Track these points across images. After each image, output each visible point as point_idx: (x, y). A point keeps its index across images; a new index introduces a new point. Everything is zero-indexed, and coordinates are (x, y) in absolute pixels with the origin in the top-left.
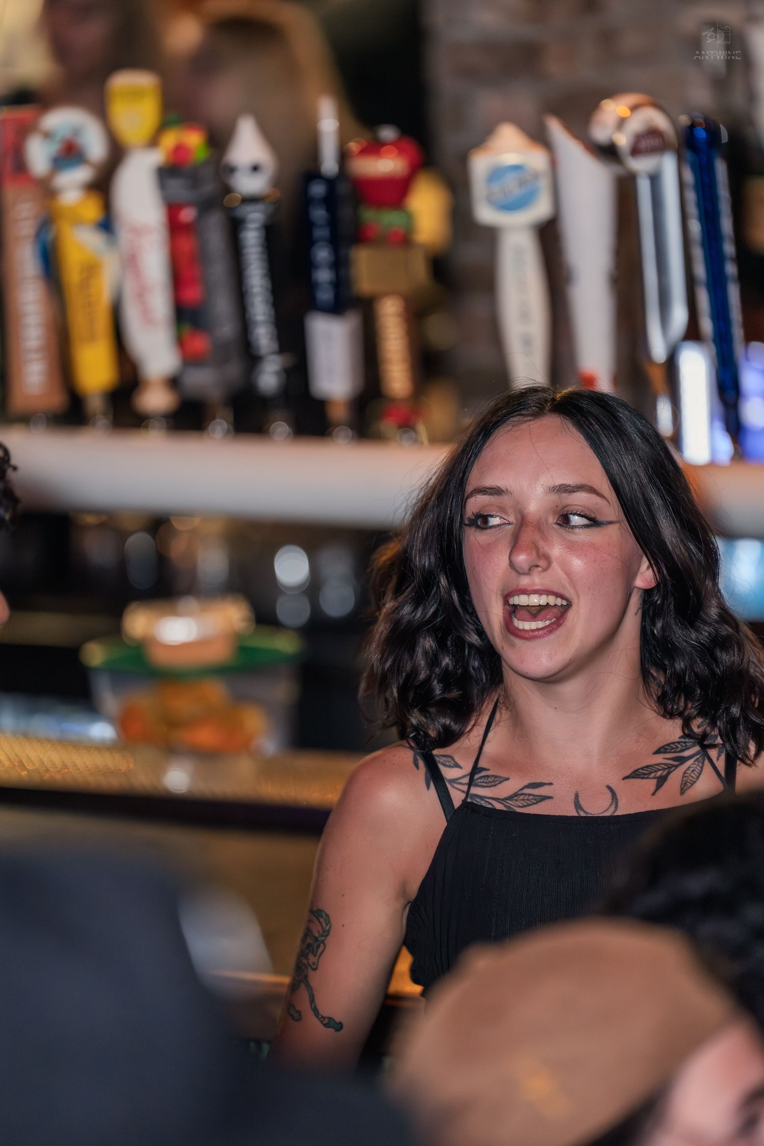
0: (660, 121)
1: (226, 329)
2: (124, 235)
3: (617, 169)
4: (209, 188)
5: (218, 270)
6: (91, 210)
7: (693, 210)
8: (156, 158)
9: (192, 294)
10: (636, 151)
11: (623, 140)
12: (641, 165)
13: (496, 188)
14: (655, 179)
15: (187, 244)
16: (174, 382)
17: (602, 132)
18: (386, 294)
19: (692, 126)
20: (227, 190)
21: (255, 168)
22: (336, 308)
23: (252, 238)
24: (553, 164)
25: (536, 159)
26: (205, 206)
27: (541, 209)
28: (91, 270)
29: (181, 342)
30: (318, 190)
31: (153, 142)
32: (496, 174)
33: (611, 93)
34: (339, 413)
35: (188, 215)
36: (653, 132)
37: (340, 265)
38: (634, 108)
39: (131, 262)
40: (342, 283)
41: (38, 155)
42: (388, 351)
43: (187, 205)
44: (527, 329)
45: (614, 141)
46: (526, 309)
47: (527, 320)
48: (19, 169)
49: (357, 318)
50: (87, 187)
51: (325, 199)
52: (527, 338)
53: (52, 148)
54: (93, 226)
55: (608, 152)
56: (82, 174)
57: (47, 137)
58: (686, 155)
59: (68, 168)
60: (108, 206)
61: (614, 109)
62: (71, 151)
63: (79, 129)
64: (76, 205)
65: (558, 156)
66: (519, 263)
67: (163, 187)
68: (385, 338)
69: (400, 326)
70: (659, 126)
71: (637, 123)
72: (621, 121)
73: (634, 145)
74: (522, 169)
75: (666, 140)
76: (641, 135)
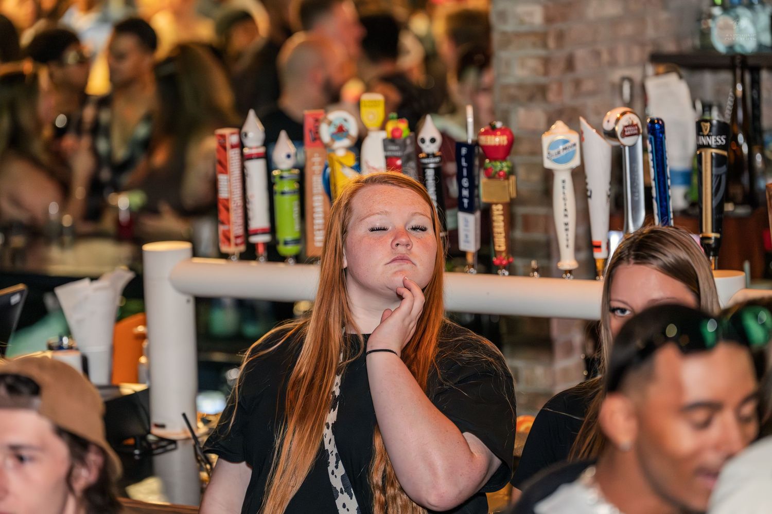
0: (636, 120)
4: (411, 150)
6: (351, 160)
7: (651, 164)
8: (383, 135)
10: (624, 134)
11: (619, 129)
12: (627, 141)
13: (553, 152)
14: (632, 148)
17: (608, 126)
18: (496, 204)
19: (652, 123)
20: (419, 150)
21: (433, 140)
22: (470, 210)
23: (430, 174)
24: (582, 139)
25: (574, 137)
26: (408, 159)
27: (576, 162)
30: (464, 151)
31: (383, 128)
32: (553, 145)
34: (470, 259)
35: (399, 162)
36: (632, 125)
37: (473, 187)
38: (623, 114)
40: (473, 196)
41: (326, 133)
42: (496, 230)
43: (398, 158)
44: (566, 220)
45: (614, 129)
46: (566, 210)
47: (566, 216)
48: (317, 138)
49: (478, 214)
50: (349, 149)
51: (466, 156)
52: (566, 224)
53: (333, 129)
54: (352, 168)
55: (611, 135)
56: (346, 142)
57: (330, 123)
58: (650, 136)
59: (340, 138)
60: (358, 159)
61: (613, 115)
62: (341, 131)
63: (345, 120)
64: (343, 157)
65: (585, 135)
66: (564, 187)
67: (385, 149)
68: (495, 224)
69: (501, 218)
70: (635, 122)
71: (624, 121)
72: (618, 120)
73: (624, 132)
74: (566, 141)
75: (638, 129)
76: (626, 126)
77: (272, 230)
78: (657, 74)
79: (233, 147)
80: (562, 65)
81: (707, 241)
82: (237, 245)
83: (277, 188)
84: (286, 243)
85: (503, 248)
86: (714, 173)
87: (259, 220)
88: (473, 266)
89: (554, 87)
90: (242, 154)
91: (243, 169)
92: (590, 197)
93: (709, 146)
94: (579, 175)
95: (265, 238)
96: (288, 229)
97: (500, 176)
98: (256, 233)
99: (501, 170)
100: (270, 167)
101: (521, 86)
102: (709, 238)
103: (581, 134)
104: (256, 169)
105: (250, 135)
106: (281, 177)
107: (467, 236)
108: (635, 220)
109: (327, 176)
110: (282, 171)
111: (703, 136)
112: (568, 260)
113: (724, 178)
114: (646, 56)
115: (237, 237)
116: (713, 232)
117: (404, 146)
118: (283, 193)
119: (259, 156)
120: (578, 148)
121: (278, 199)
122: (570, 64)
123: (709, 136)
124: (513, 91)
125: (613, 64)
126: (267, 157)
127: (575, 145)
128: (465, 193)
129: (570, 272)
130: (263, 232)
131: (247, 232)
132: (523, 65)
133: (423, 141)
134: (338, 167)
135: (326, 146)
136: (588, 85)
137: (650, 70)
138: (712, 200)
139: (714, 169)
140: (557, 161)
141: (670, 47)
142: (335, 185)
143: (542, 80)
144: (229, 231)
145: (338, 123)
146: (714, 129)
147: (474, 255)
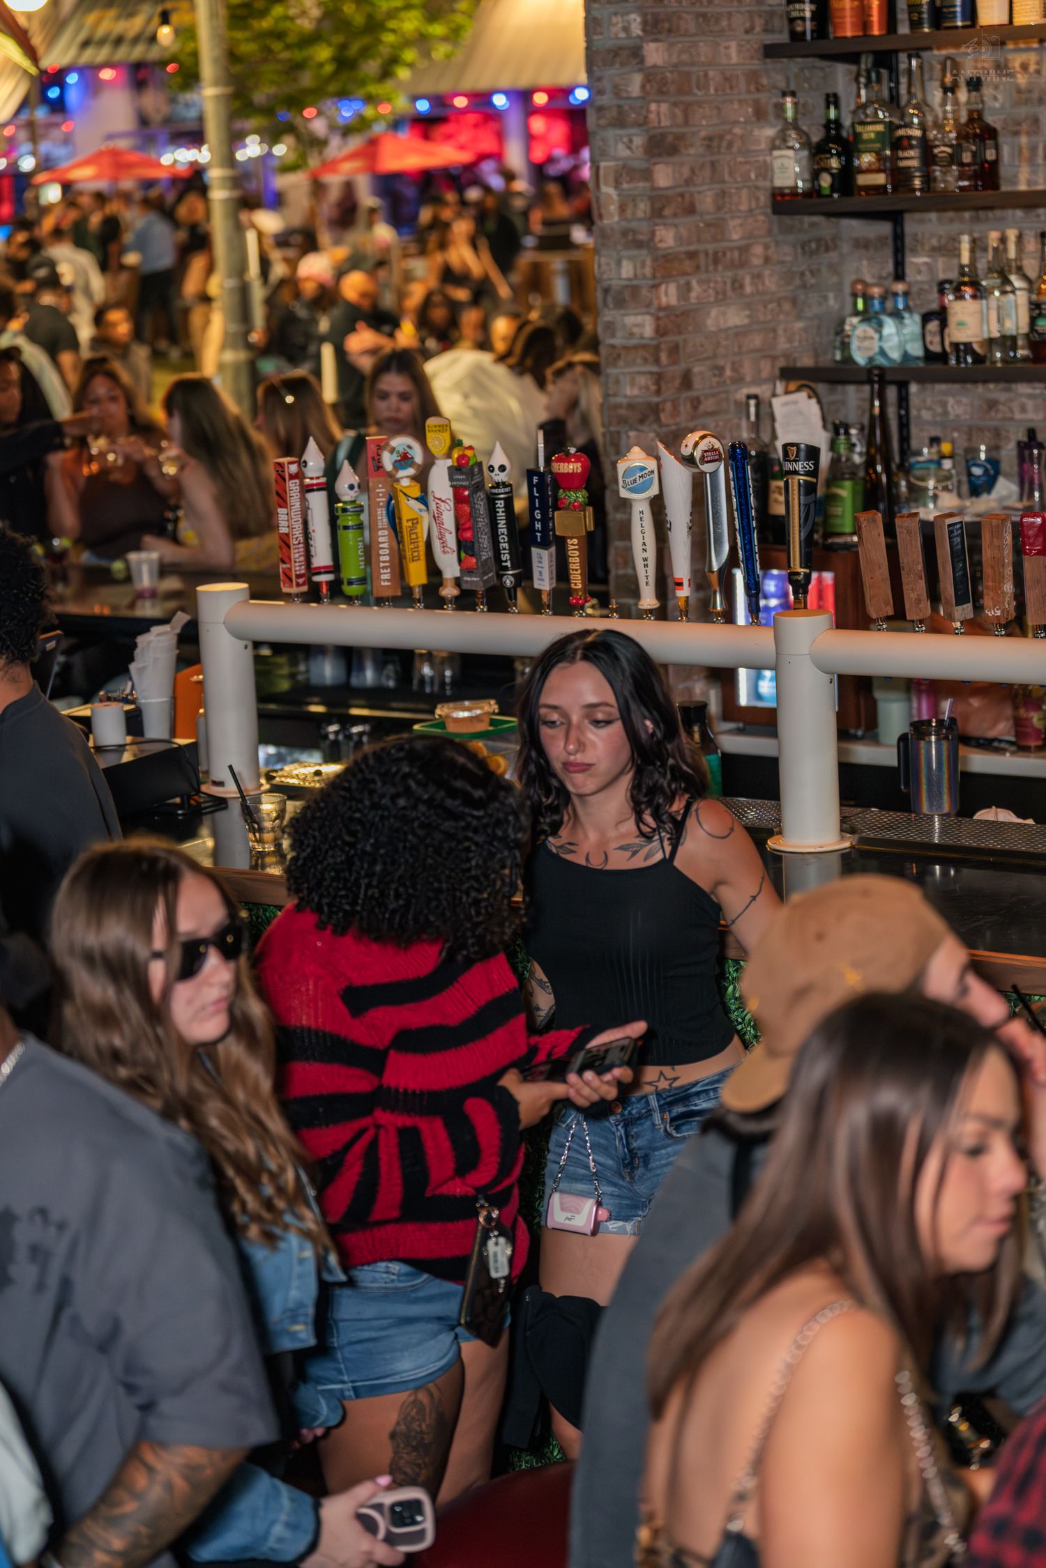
0: (717, 445)
1: (487, 554)
2: (433, 505)
3: (696, 470)
4: (477, 479)
5: (483, 522)
6: (416, 491)
7: (733, 492)
8: (449, 462)
9: (468, 534)
10: (703, 460)
11: (697, 454)
12: (708, 468)
13: (630, 480)
14: (714, 474)
15: (467, 509)
16: (458, 582)
17: (686, 451)
18: (572, 537)
19: (733, 446)
20: (486, 479)
21: (502, 468)
22: (544, 545)
23: (500, 505)
24: (659, 467)
25: (651, 464)
26: (476, 489)
27: (654, 491)
28: (415, 521)
29: (460, 561)
30: (535, 479)
31: (449, 456)
32: (630, 472)
33: (692, 431)
34: (546, 599)
35: (465, 493)
36: (713, 450)
37: (545, 520)
38: (703, 437)
39: (436, 518)
40: (547, 530)
41: (388, 460)
42: (572, 566)
43: (465, 488)
44: (645, 555)
45: (692, 455)
46: (644, 544)
47: (645, 550)
48: (379, 467)
49: (553, 549)
50: (414, 478)
51: (537, 485)
52: (645, 560)
53: (395, 457)
54: (417, 499)
55: (689, 461)
56: (411, 471)
57: (392, 450)
58: (730, 462)
59: (404, 468)
60: (424, 489)
61: (692, 438)
62: (405, 459)
63: (410, 447)
64: (407, 487)
65: (662, 462)
66: (641, 519)
67: (451, 479)
68: (571, 560)
69: (577, 553)
70: (716, 447)
71: (703, 445)
72: (696, 444)
73: (703, 458)
74: (643, 468)
75: (720, 454)
76: (706, 451)
77: (336, 567)
78: (787, 392)
79: (292, 477)
80: (677, 382)
81: (796, 577)
82: (298, 585)
83: (340, 522)
84: (350, 583)
85: (580, 586)
86: (802, 502)
87: (322, 557)
88: (548, 607)
89: (668, 406)
90: (302, 484)
91: (303, 500)
92: (670, 529)
93: (796, 473)
94: (658, 506)
95: (329, 577)
96: (352, 569)
97: (574, 506)
98: (319, 571)
99: (575, 501)
100: (333, 498)
101: (631, 406)
102: (798, 574)
103: (658, 458)
104: (318, 501)
105: (310, 464)
106: (344, 510)
107: (540, 573)
108: (718, 553)
109: (391, 508)
110: (345, 503)
111: (790, 461)
112: (648, 600)
113: (812, 506)
114: (777, 372)
115: (298, 576)
116: (801, 567)
117: (471, 474)
118: (346, 528)
119: (320, 488)
120: (656, 475)
121: (341, 532)
122: (687, 381)
123: (795, 461)
124: (622, 412)
125: (739, 380)
126: (329, 487)
127: (653, 472)
128: (538, 526)
129: (651, 611)
130: (326, 570)
131: (311, 570)
132: (633, 383)
133: (491, 469)
134: (402, 498)
135: (390, 475)
136: (708, 405)
137: (780, 387)
138: (800, 532)
139: (802, 497)
140: (633, 490)
141: (806, 361)
142: (400, 519)
143: (655, 399)
144: (290, 569)
145: (401, 450)
146: (802, 454)
147: (549, 594)
